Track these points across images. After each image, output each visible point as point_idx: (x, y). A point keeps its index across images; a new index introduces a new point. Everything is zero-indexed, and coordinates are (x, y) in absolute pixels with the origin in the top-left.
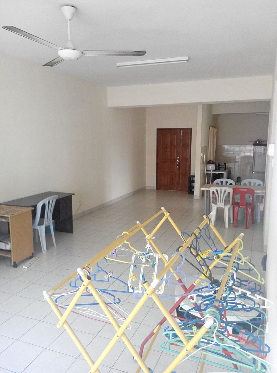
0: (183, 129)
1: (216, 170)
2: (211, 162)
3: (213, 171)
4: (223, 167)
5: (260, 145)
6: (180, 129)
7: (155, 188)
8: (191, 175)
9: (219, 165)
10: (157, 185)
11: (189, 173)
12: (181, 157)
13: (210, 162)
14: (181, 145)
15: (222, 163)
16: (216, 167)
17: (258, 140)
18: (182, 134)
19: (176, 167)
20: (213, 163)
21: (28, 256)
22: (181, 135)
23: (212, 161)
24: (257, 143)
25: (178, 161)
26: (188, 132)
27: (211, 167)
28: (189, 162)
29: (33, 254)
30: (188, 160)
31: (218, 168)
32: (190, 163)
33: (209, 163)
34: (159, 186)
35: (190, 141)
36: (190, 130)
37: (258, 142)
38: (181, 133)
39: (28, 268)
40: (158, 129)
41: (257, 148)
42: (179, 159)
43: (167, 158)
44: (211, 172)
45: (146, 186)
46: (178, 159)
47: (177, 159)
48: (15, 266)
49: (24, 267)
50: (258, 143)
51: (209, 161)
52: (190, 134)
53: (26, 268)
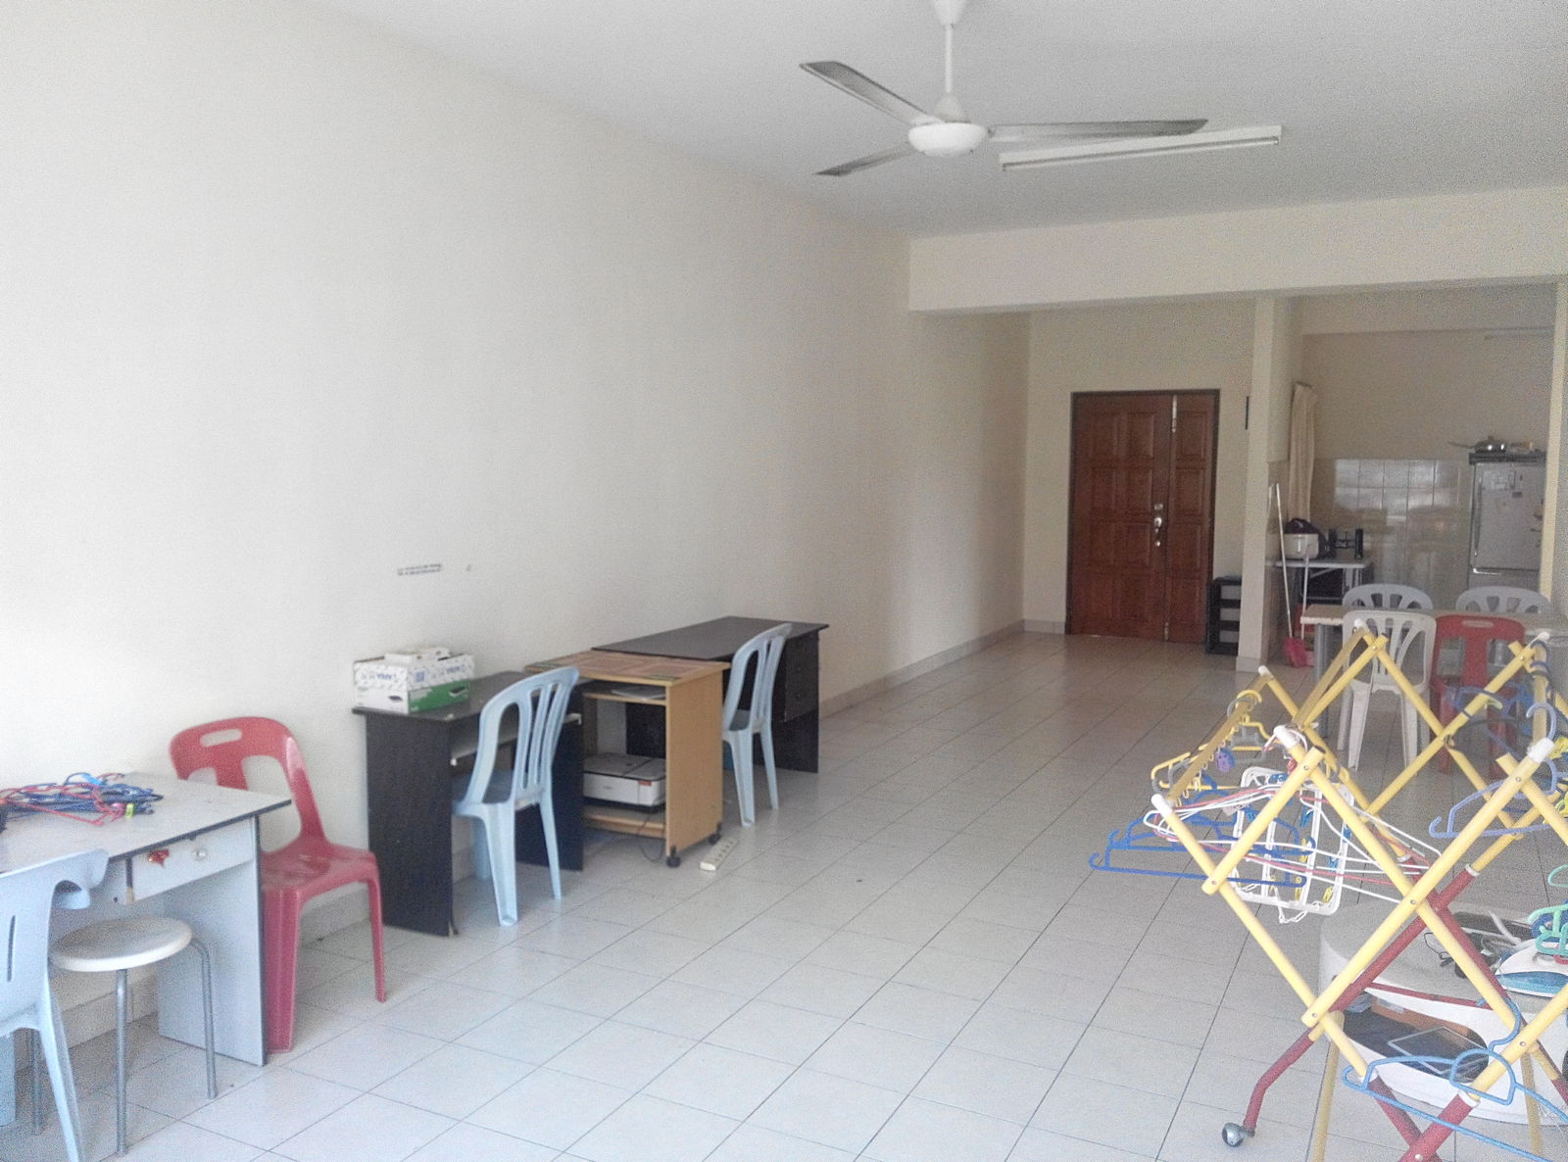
0: (1182, 394)
1: (1320, 557)
2: (1301, 525)
3: (1311, 560)
4: (1351, 544)
5: (1501, 460)
6: (1171, 393)
7: (1062, 630)
8: (1214, 578)
9: (1333, 535)
10: (1069, 618)
11: (1205, 570)
12: (1172, 505)
13: (1298, 526)
14: (1174, 456)
15: (1346, 532)
16: (1321, 548)
17: (1491, 440)
18: (1178, 413)
19: (1152, 543)
20: (1308, 529)
21: (707, 834)
22: (1174, 416)
23: (1303, 521)
24: (1487, 451)
25: (1159, 520)
26: (1202, 406)
27: (1305, 545)
28: (1207, 526)
29: (719, 827)
30: (1202, 515)
31: (1329, 548)
32: (1212, 528)
33: (1293, 527)
34: (1079, 622)
35: (1210, 438)
36: (1210, 399)
37: (1490, 448)
38: (1174, 410)
39: (717, 869)
40: (1077, 397)
41: (1486, 474)
42: (1165, 514)
43: (1113, 507)
44: (1308, 565)
45: (1023, 621)
46: (1159, 513)
47: (1154, 514)
48: (674, 861)
49: (704, 865)
50: (1493, 451)
51: (1293, 520)
52: (1210, 416)
53: (712, 867)
